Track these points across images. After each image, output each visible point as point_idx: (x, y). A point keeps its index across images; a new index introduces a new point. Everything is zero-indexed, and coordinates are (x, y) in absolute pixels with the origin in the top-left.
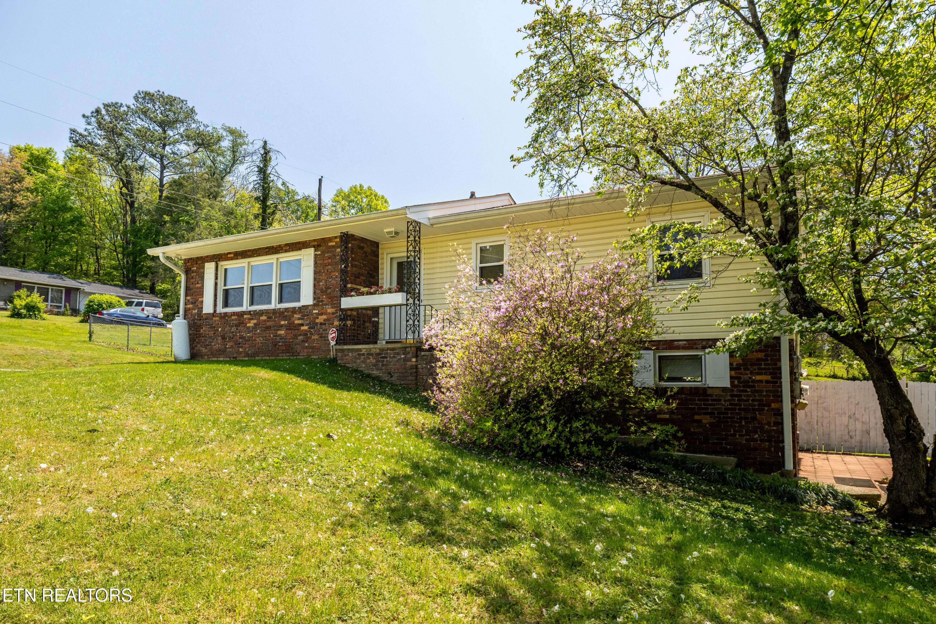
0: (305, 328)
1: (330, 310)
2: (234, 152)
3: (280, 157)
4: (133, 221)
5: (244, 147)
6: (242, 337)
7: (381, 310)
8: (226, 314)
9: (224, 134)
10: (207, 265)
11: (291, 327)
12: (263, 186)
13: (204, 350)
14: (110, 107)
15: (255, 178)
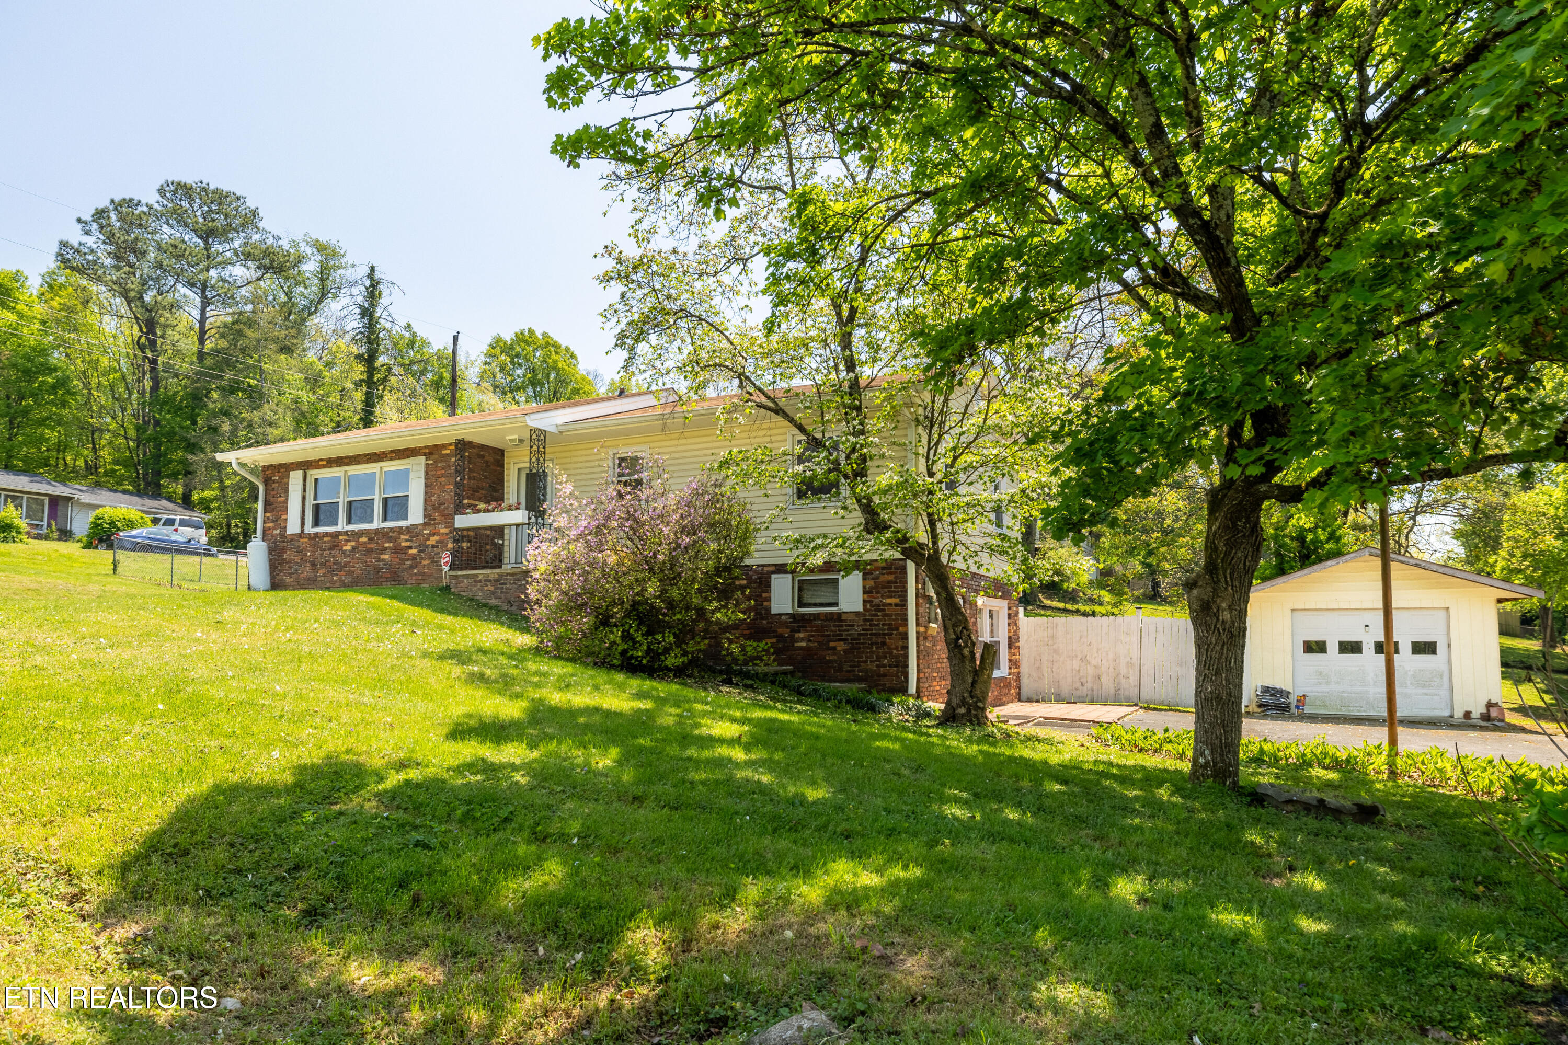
0: (414, 551)
1: (443, 530)
2: (322, 280)
3: (396, 292)
4: (155, 388)
5: (340, 272)
6: (336, 563)
7: (506, 531)
8: (316, 534)
9: (309, 250)
10: (292, 474)
11: (398, 550)
12: (369, 338)
13: (288, 579)
14: (124, 206)
15: (355, 324)
